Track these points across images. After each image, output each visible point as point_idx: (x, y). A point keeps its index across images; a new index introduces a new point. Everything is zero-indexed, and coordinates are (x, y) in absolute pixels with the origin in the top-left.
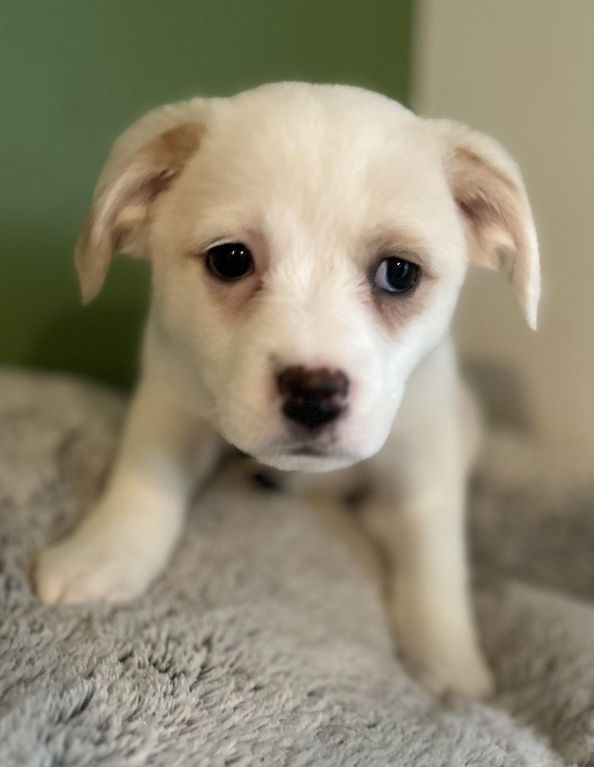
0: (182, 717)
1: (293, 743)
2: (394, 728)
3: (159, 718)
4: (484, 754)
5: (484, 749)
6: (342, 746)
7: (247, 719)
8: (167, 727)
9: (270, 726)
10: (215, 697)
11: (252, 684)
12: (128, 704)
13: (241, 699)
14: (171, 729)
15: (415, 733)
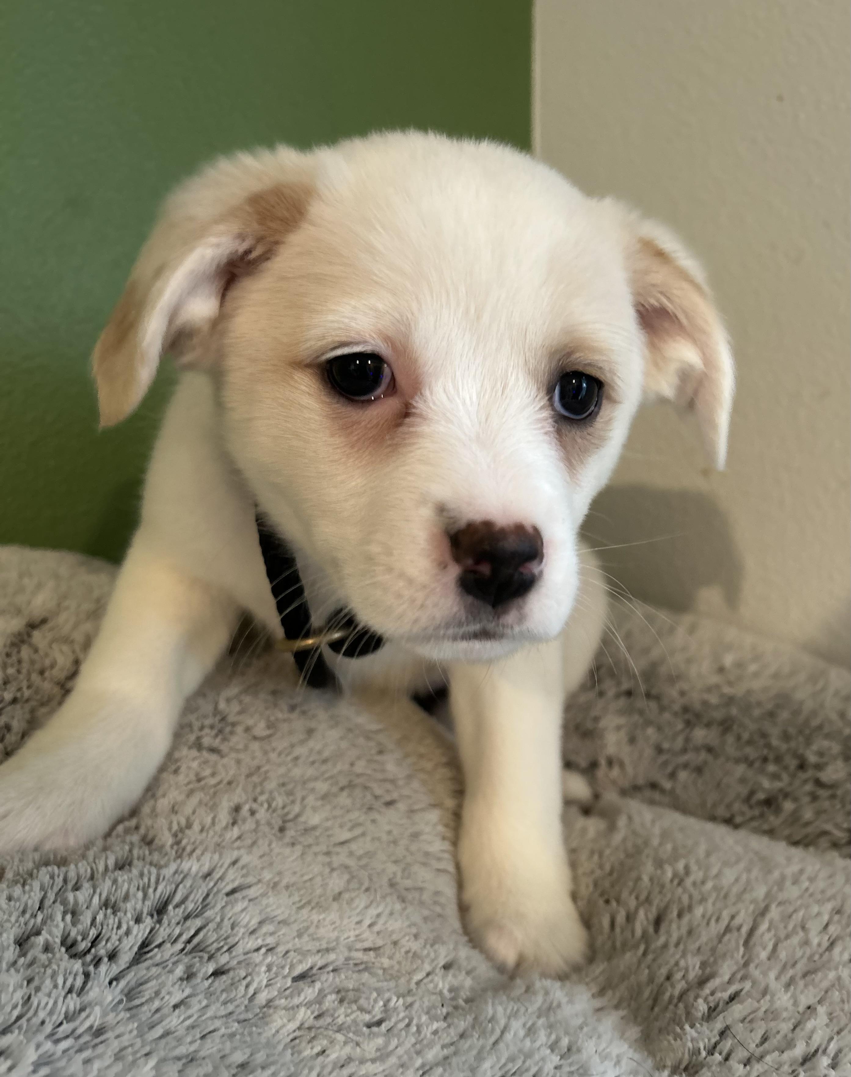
0: (87, 1024)
1: (249, 1057)
2: (408, 1025)
3: (48, 1028)
4: (527, 1064)
5: (528, 1055)
6: (321, 1058)
7: (188, 1023)
8: (57, 1041)
9: (223, 1031)
10: (149, 990)
11: (211, 968)
12: (8, 1009)
13: (188, 991)
14: (64, 1045)
15: (435, 1033)
